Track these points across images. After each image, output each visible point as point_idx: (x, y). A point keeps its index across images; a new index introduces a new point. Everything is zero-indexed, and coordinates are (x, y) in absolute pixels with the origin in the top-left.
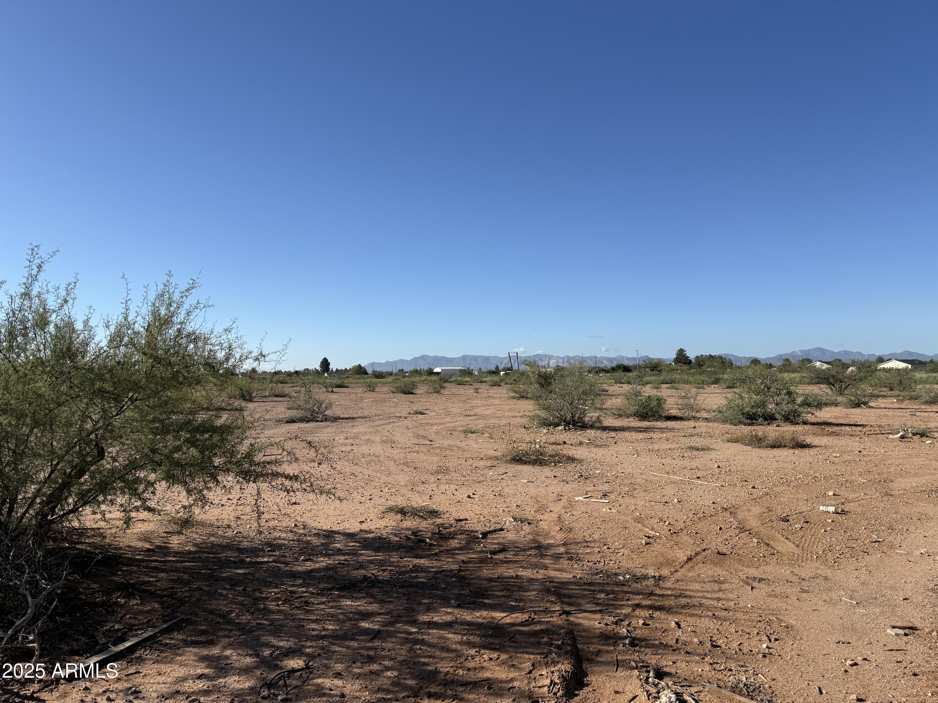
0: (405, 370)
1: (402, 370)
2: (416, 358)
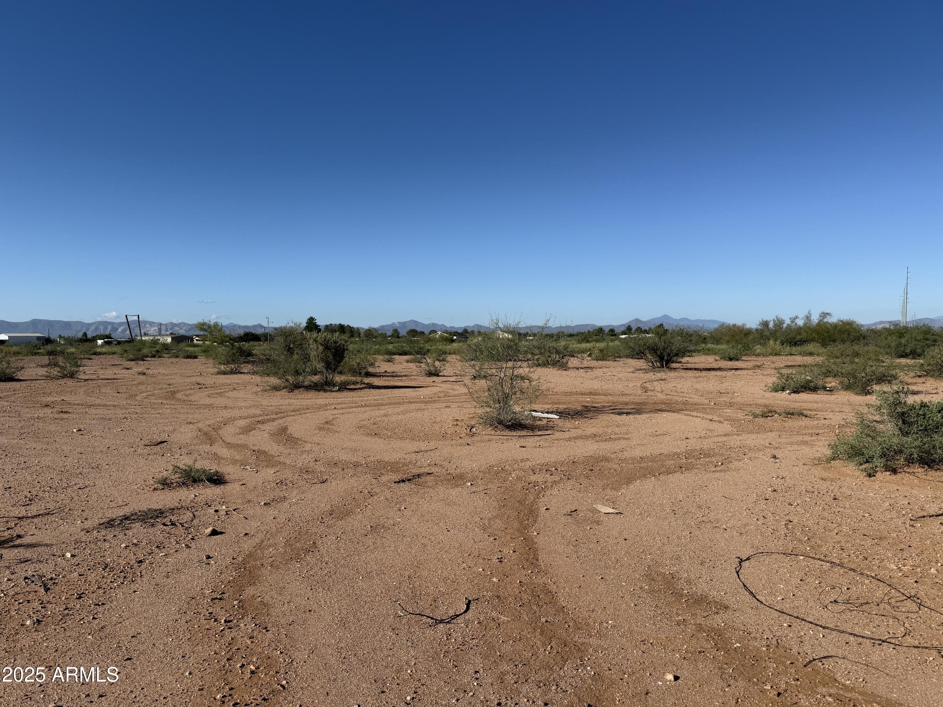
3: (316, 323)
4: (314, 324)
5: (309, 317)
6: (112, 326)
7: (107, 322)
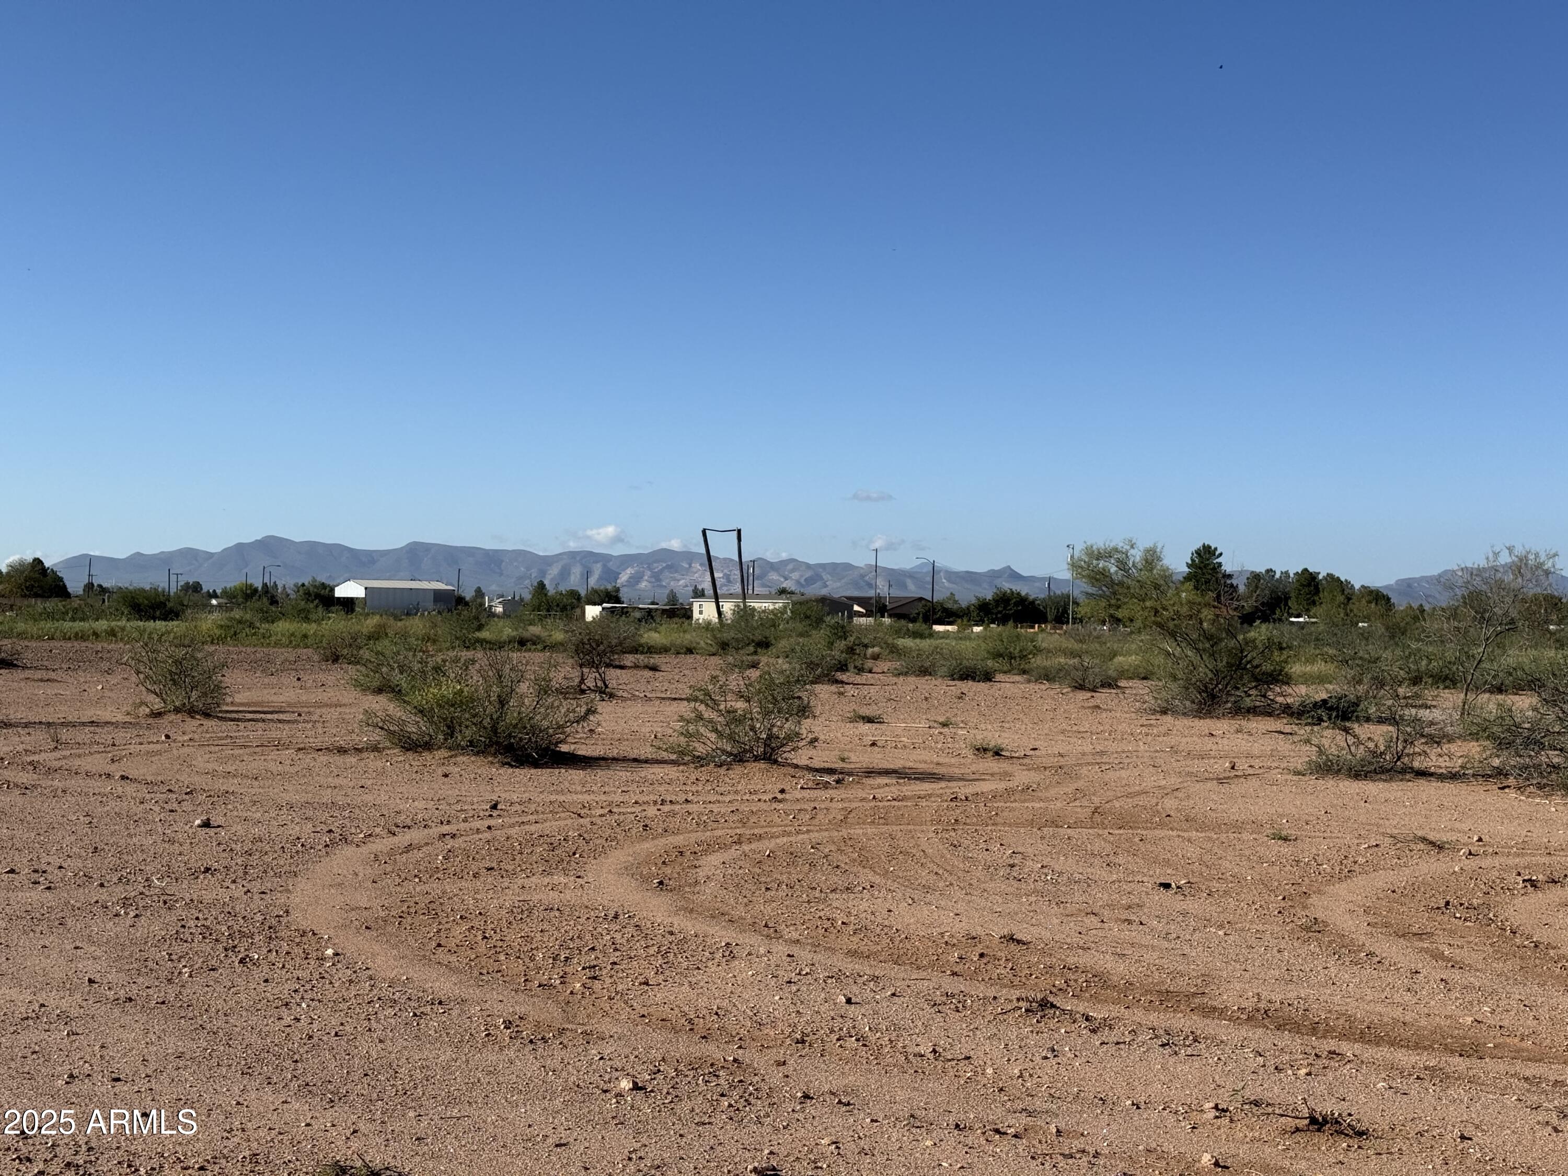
0: (207, 587)
1: (197, 587)
2: (240, 547)
3: (1220, 565)
4: (1214, 569)
5: (1198, 545)
6: (604, 566)
7: (591, 554)
